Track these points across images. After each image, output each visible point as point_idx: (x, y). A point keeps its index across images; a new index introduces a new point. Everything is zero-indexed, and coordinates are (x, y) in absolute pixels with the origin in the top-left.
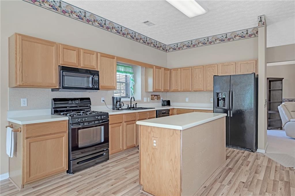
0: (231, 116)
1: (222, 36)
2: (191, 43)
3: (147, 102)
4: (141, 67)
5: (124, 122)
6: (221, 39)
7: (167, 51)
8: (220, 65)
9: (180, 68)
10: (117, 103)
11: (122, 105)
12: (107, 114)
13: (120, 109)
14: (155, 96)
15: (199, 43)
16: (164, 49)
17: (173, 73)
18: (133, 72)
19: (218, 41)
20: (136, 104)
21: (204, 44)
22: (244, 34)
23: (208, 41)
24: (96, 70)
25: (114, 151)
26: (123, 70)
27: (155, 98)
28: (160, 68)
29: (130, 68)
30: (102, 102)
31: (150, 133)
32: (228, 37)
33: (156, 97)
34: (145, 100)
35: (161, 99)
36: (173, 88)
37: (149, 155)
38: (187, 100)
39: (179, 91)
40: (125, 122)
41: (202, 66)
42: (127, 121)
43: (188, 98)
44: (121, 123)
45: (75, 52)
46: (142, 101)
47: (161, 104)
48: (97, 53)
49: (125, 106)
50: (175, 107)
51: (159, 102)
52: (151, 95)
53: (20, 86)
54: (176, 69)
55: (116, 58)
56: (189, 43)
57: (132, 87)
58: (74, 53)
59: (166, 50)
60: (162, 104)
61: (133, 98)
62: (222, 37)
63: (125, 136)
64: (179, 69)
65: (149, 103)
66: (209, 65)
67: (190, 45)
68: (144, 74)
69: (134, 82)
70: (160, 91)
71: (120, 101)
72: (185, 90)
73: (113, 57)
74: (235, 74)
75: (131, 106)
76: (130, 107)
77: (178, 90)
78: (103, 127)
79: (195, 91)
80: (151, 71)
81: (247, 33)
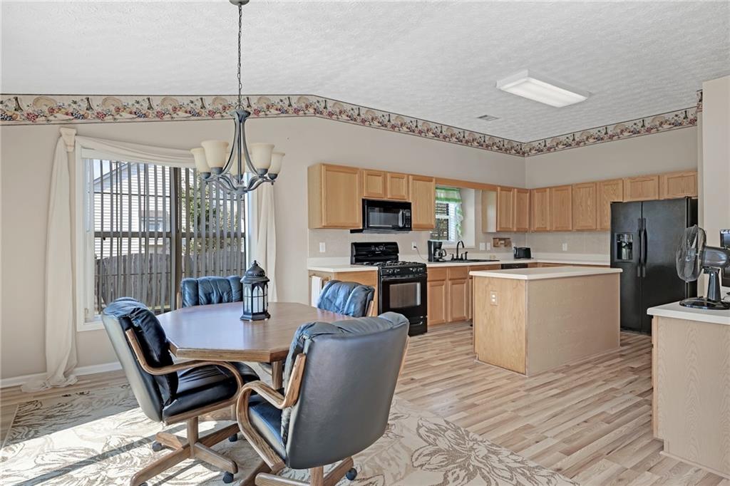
0: (644, 276)
1: (635, 124)
2: (571, 138)
3: (486, 251)
4: (475, 191)
5: (447, 280)
6: (632, 129)
7: (526, 155)
8: (628, 181)
9: (550, 188)
10: (435, 250)
11: (444, 255)
12: (424, 266)
13: (440, 260)
14: (500, 239)
15: (587, 138)
16: (520, 151)
17: (537, 196)
18: (460, 198)
19: (626, 134)
20: (466, 253)
21: (599, 139)
22: (681, 119)
23: (606, 133)
24: (407, 201)
25: (434, 321)
26: (442, 196)
27: (501, 244)
28: (509, 189)
29: (455, 192)
30: (413, 249)
31: (487, 286)
32: (647, 126)
33: (503, 242)
34: (482, 246)
35: (514, 245)
36: (537, 225)
37: (486, 314)
38: (565, 247)
39: (547, 231)
40: (450, 280)
41: (593, 183)
42: (452, 277)
43: (566, 245)
44: (444, 280)
45: (381, 177)
46: (476, 250)
47: (512, 254)
48: (408, 175)
49: (448, 257)
50: (539, 261)
51: (508, 251)
52: (494, 239)
53: (325, 227)
54: (542, 190)
55: (434, 180)
56: (567, 138)
57: (459, 225)
58: (380, 179)
59: (524, 153)
60: (515, 256)
61: (461, 243)
62: (634, 126)
63: (449, 301)
64: (548, 190)
65: (489, 252)
66: (605, 181)
67: (570, 141)
68: (480, 201)
69: (463, 215)
70: (511, 232)
71: (440, 248)
72: (559, 229)
73: (429, 179)
74: (657, 198)
75: (457, 256)
76: (455, 258)
77: (546, 228)
78: (418, 285)
79: (578, 231)
80: (492, 196)
81: (686, 117)
